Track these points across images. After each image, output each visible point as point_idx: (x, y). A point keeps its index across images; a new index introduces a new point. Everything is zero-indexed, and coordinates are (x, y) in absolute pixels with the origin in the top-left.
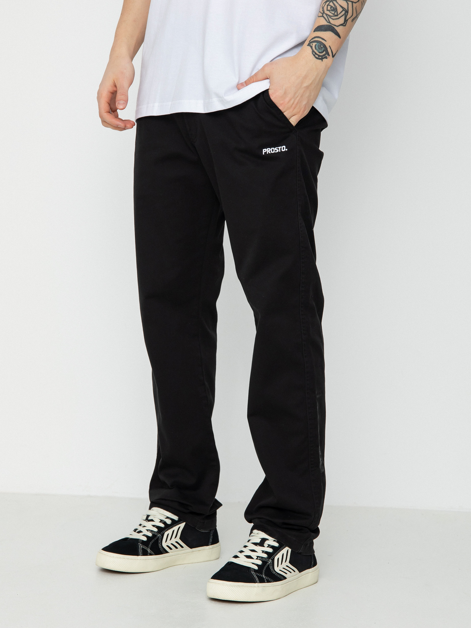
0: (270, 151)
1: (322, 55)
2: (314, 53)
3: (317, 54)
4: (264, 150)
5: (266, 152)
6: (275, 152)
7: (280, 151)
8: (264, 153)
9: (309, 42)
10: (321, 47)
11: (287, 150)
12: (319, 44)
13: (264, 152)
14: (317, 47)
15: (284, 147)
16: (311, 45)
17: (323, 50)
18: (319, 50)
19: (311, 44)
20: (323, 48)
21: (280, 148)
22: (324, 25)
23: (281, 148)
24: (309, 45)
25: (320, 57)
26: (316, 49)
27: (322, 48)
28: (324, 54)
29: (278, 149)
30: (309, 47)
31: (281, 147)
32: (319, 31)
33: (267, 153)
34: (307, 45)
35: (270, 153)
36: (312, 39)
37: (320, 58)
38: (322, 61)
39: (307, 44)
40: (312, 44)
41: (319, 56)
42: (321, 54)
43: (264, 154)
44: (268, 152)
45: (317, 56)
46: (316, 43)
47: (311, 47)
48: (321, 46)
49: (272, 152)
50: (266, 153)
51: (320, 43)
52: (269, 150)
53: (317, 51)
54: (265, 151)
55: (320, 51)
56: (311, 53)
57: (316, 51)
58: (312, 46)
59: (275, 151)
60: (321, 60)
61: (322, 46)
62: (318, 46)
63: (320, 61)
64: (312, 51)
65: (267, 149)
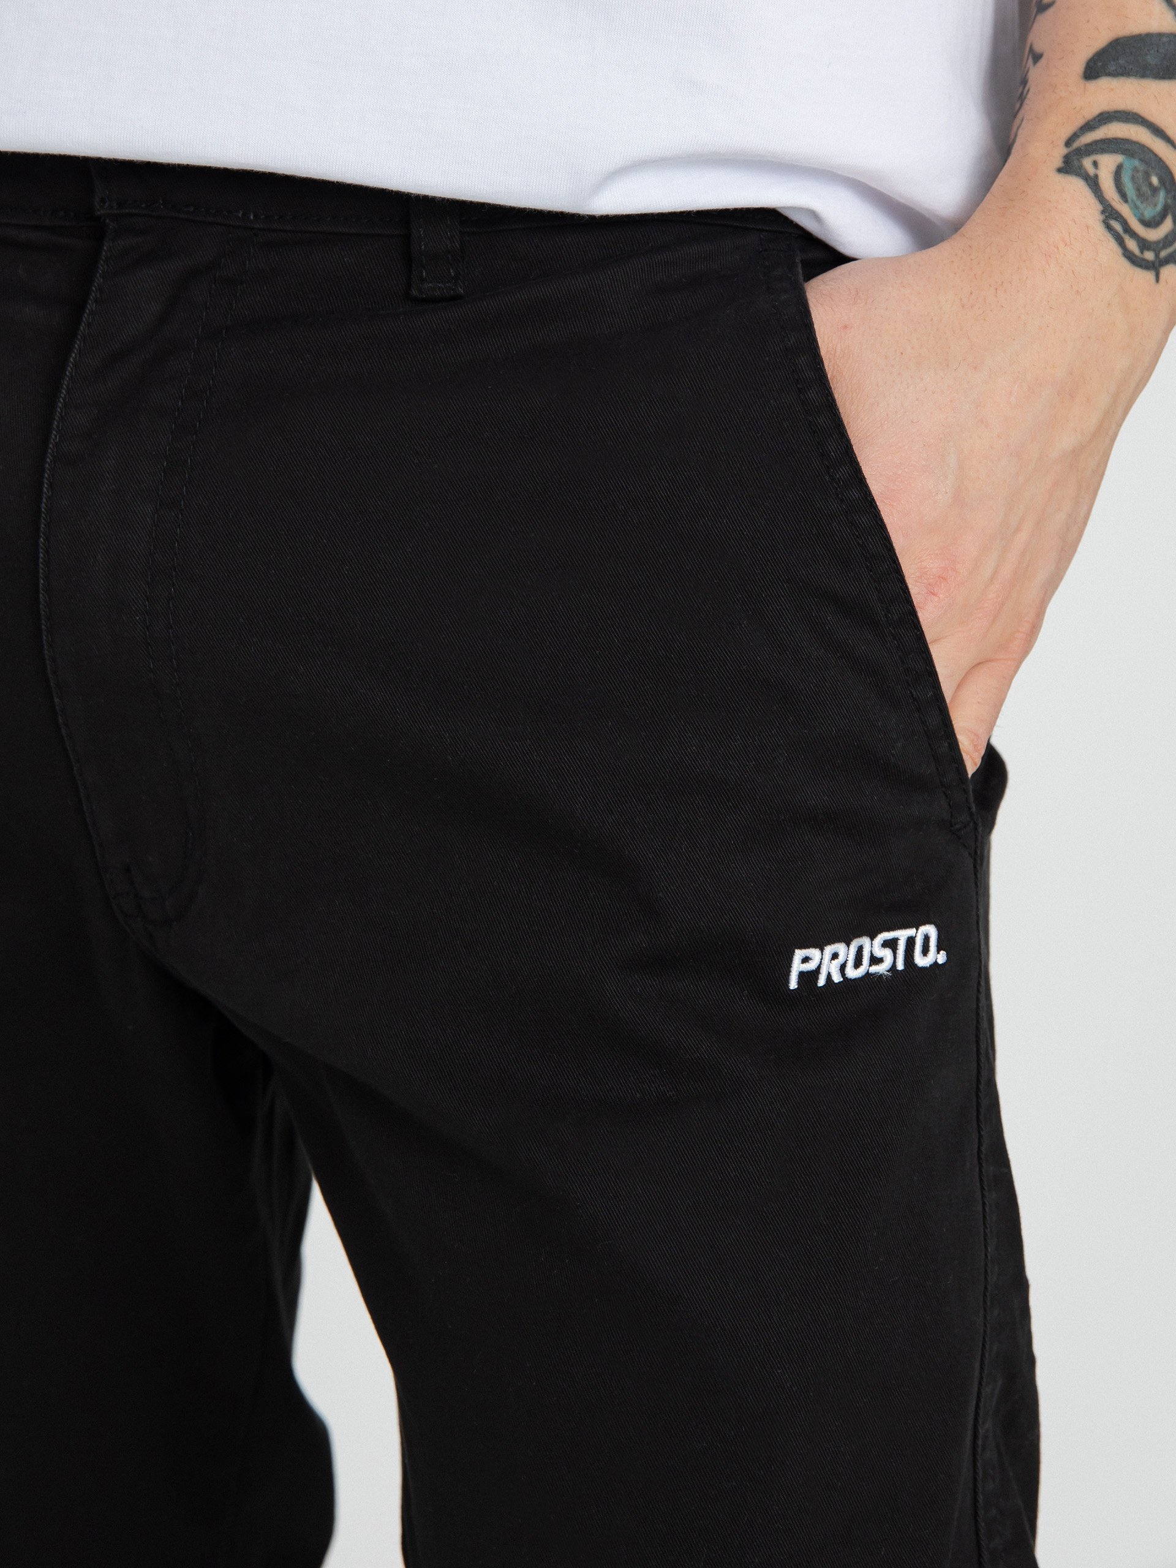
0: (843, 968)
1: (1157, 243)
2: (1117, 226)
3: (1133, 234)
4: (799, 954)
5: (818, 971)
6: (874, 969)
7: (900, 966)
8: (802, 975)
9: (1061, 142)
10: (1150, 184)
11: (942, 958)
12: (1136, 163)
13: (797, 966)
14: (1126, 179)
15: (931, 930)
16: (1091, 170)
17: (1159, 207)
18: (1138, 203)
19: (1087, 163)
20: (1162, 196)
21: (902, 935)
22: (1160, 35)
23: (911, 942)
24: (1069, 166)
25: (1149, 256)
26: (1124, 196)
27: (1155, 190)
28: (1166, 236)
29: (891, 944)
30: (1076, 186)
31: (911, 932)
32: (1122, 72)
33: (821, 982)
34: (1060, 170)
35: (837, 978)
36: (1089, 126)
37: (1147, 261)
38: (1157, 279)
39: (1058, 162)
40: (1095, 164)
41: (1144, 244)
42: (1154, 235)
43: (793, 984)
44: (829, 976)
45: (1132, 245)
46: (1119, 158)
47: (1093, 183)
48: (1147, 176)
49: (852, 973)
50: (808, 978)
51: (1141, 160)
52: (835, 956)
53: (1131, 209)
54: (806, 960)
55: (1149, 213)
56: (1100, 228)
57: (1125, 210)
58: (1096, 176)
59: (875, 960)
60: (1149, 276)
61: (1155, 180)
62: (1133, 178)
63: (1145, 277)
64: (1100, 207)
65: (822, 950)
